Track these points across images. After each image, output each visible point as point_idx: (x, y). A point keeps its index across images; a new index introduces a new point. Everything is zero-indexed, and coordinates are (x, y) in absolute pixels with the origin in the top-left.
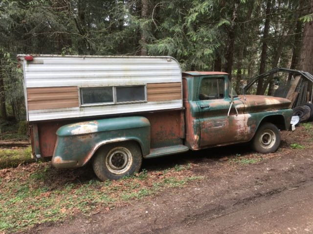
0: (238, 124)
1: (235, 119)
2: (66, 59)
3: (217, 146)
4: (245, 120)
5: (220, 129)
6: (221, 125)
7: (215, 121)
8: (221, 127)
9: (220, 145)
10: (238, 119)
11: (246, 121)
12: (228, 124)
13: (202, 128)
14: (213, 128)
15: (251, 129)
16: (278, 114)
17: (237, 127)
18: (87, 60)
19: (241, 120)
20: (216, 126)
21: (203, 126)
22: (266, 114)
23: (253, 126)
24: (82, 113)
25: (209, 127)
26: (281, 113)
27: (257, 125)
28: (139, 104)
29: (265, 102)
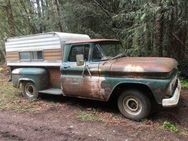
0: (92, 85)
1: (89, 80)
2: (14, 39)
3: (78, 97)
4: (98, 82)
5: (76, 85)
6: (77, 82)
7: (72, 78)
8: (77, 83)
9: (80, 97)
10: (91, 80)
11: (100, 83)
12: (83, 83)
13: (64, 82)
14: (71, 83)
15: (105, 91)
16: (140, 83)
17: (90, 87)
18: (21, 39)
19: (95, 82)
20: (73, 82)
21: (65, 80)
22: (123, 81)
23: (107, 89)
24: (20, 64)
25: (68, 82)
26: (146, 82)
27: (111, 89)
28: (40, 62)
29: (123, 68)
